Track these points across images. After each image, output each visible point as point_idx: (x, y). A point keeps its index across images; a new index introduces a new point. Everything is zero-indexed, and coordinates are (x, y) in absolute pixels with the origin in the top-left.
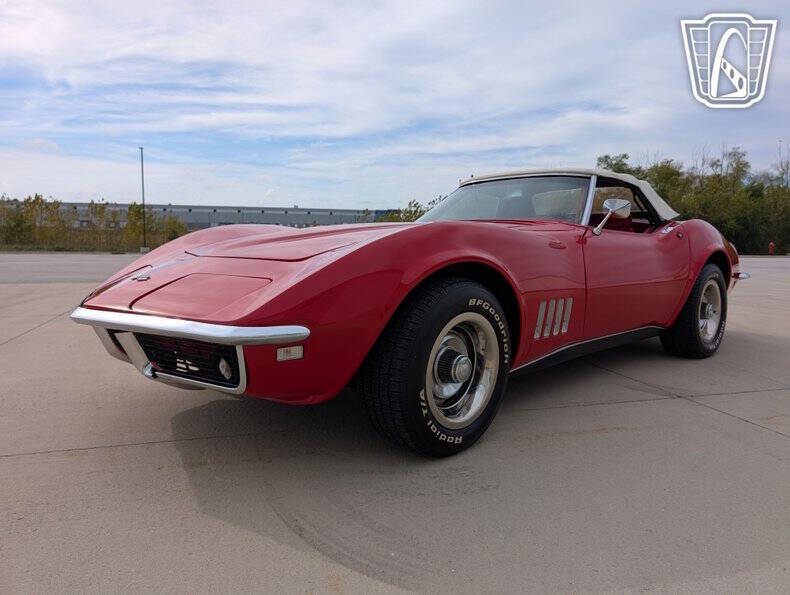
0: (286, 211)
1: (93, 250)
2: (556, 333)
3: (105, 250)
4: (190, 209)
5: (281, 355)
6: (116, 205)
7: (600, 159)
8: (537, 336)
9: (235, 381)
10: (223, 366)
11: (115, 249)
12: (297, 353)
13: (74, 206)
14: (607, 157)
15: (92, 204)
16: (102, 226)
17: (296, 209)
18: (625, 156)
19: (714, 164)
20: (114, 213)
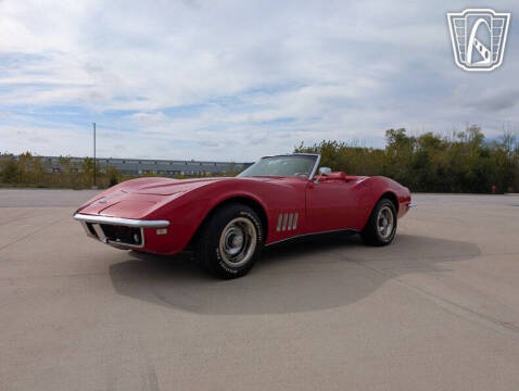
0: (186, 163)
1: (62, 187)
2: (289, 228)
3: (69, 188)
4: (124, 161)
5: (158, 232)
6: (77, 158)
7: (388, 132)
8: (278, 229)
9: (140, 243)
10: (135, 237)
11: (76, 186)
12: (165, 231)
13: (50, 159)
14: (392, 130)
15: (61, 158)
16: (67, 172)
17: (193, 161)
18: (403, 130)
19: (461, 135)
20: (75, 164)
